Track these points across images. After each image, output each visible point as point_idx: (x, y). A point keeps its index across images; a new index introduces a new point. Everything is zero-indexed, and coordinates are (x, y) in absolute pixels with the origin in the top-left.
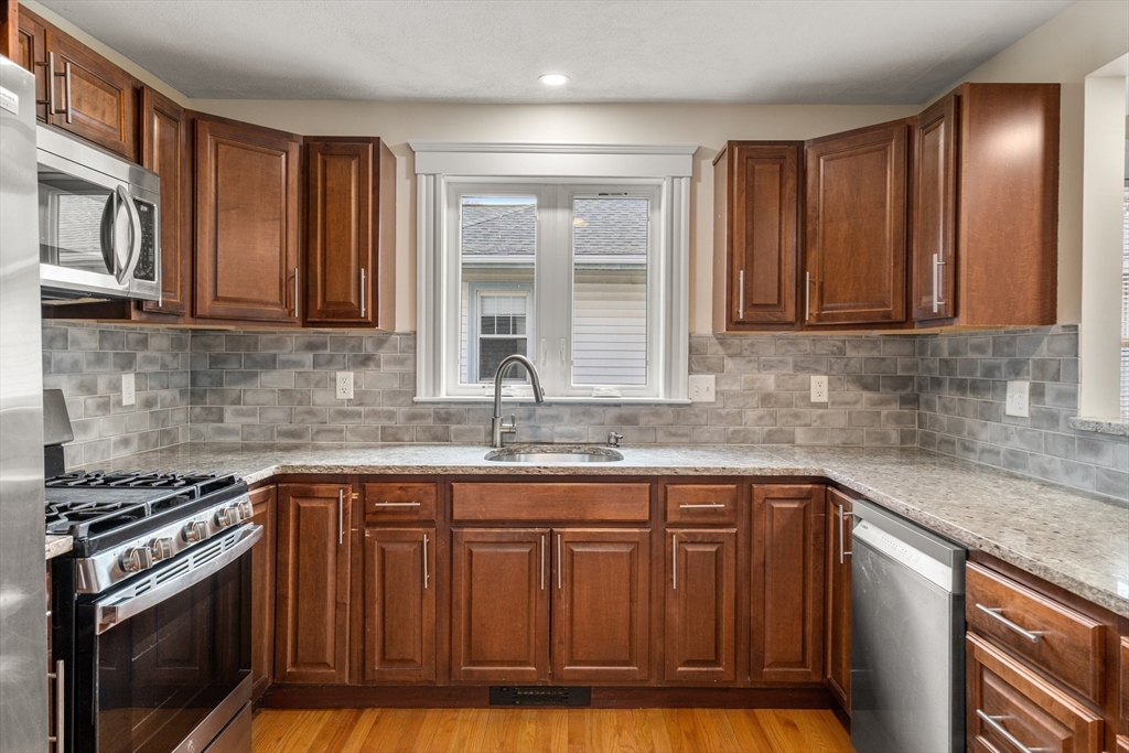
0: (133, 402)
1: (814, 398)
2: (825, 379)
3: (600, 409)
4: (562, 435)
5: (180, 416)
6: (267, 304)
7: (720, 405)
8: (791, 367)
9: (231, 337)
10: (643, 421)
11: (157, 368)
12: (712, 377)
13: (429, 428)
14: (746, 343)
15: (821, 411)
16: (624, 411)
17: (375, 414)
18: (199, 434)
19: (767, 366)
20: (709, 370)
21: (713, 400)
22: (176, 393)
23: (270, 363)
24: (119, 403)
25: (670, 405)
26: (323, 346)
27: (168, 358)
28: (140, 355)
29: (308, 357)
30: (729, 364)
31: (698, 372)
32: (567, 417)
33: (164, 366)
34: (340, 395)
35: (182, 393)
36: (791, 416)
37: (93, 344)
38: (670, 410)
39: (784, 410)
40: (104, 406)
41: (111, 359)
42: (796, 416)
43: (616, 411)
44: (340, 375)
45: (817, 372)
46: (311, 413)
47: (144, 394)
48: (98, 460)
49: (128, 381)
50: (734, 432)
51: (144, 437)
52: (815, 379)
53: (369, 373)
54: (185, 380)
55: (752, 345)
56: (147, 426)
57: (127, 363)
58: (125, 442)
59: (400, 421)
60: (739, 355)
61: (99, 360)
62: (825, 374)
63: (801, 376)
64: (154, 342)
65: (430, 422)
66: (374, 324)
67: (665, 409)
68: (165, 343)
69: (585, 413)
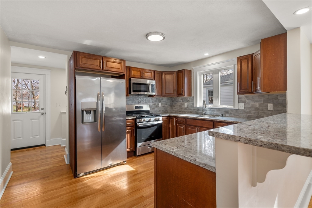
0: (161, 106)
1: (269, 109)
2: (272, 104)
3: (222, 110)
4: (215, 114)
5: (169, 108)
6: (171, 94)
7: (245, 109)
8: (263, 101)
9: (174, 98)
10: (229, 113)
11: (165, 102)
12: (243, 104)
13: (196, 112)
14: (251, 96)
15: (271, 112)
16: (226, 110)
17: (189, 109)
18: (171, 111)
19: (256, 101)
20: (243, 102)
21: (244, 108)
22: (168, 105)
23: (178, 101)
24: (159, 106)
25: (235, 109)
26: (183, 99)
27: (167, 101)
28: (162, 101)
29: (182, 101)
30: (247, 101)
31: (240, 103)
32: (216, 111)
33: (166, 102)
34: (185, 106)
35: (169, 105)
36: (263, 112)
37: (155, 99)
38: (235, 110)
39: (261, 111)
40: (157, 107)
41: (158, 101)
42: (264, 113)
43: (224, 110)
44: (185, 103)
45: (270, 103)
46: (182, 109)
47: (163, 105)
48: (156, 113)
49: (160, 104)
50: (249, 115)
51: (163, 111)
52: (269, 104)
53: (188, 103)
54: (170, 104)
55: (253, 97)
56: (163, 109)
57: (160, 102)
58: (160, 111)
59: (192, 110)
60: (249, 99)
61: (156, 101)
62: (272, 103)
63: (265, 104)
64: (164, 99)
65: (196, 111)
66: (184, 96)
67: (234, 110)
68: (166, 99)
69: (219, 110)
